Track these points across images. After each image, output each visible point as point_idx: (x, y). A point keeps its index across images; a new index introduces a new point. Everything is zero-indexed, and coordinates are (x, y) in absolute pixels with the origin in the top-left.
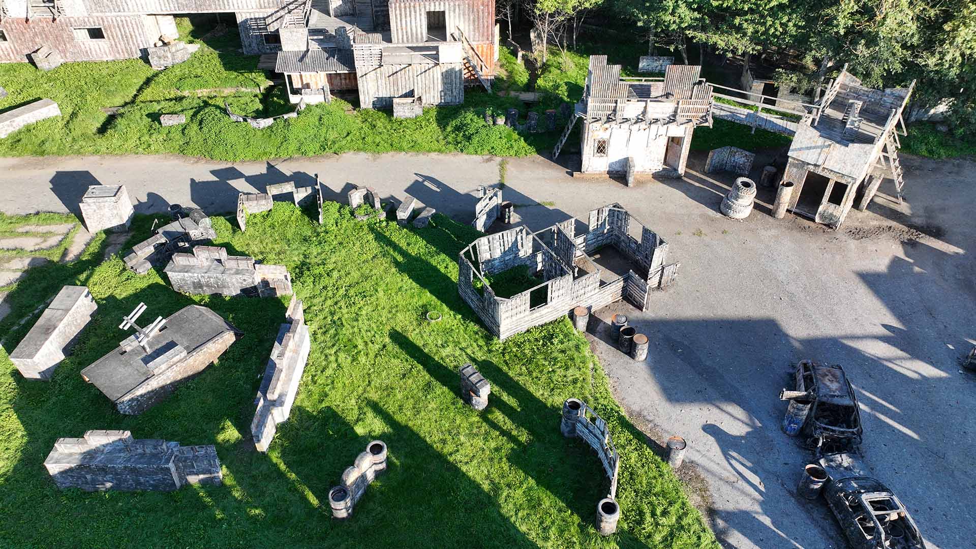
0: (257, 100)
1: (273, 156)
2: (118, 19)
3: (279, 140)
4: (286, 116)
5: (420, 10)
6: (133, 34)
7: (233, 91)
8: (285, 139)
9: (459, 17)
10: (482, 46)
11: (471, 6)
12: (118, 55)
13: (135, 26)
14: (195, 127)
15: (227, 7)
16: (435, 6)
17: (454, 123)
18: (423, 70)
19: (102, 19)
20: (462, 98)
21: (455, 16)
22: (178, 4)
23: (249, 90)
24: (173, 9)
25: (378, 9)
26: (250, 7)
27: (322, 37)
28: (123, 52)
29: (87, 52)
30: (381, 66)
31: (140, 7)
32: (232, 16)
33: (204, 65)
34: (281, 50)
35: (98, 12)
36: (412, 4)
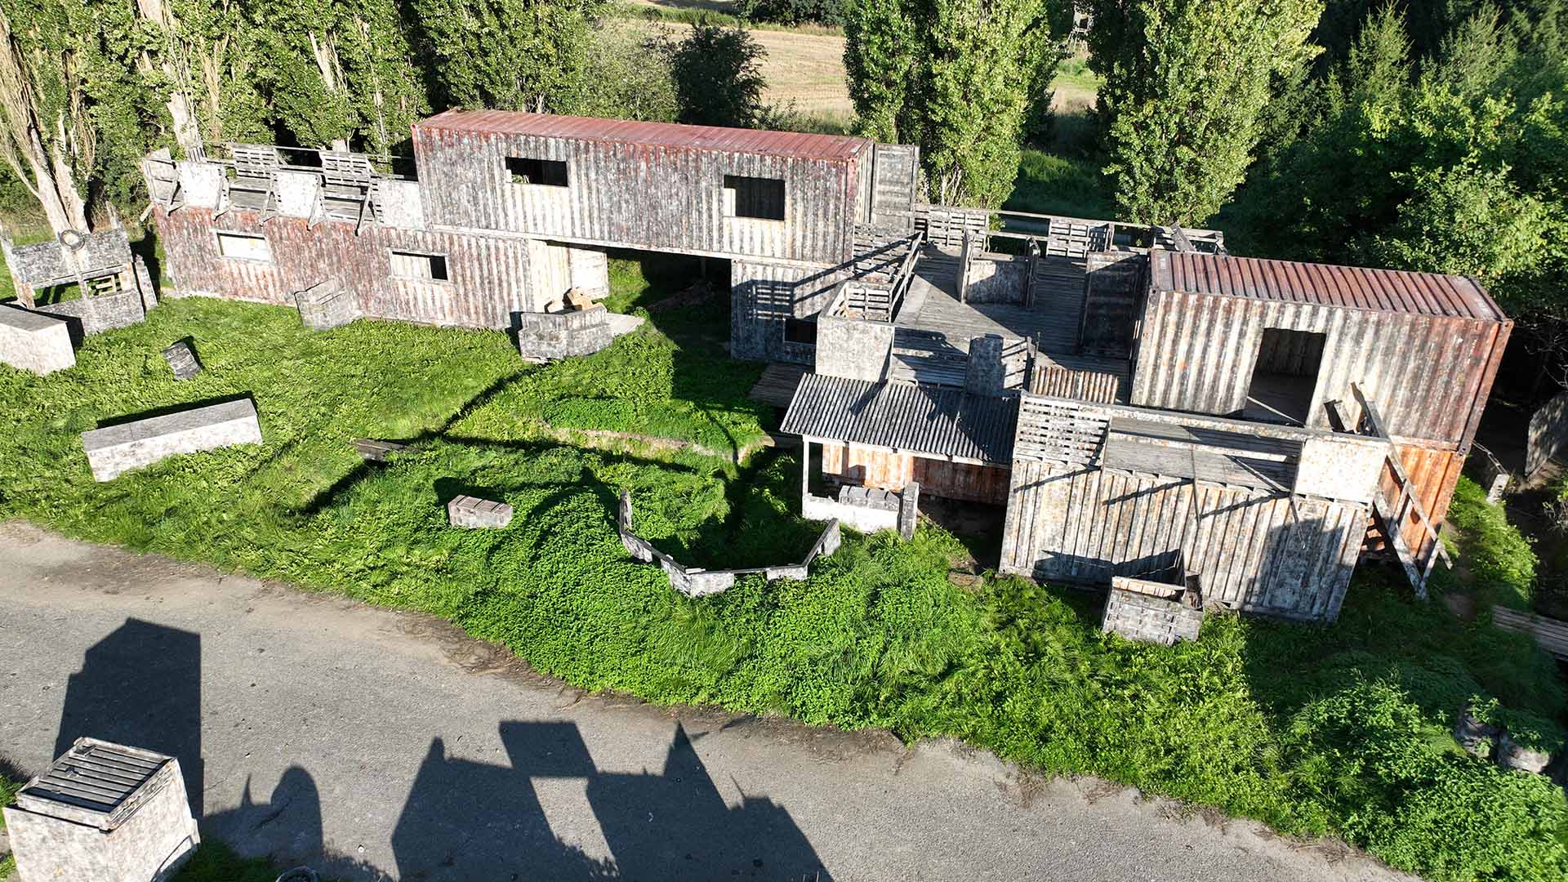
0: (720, 488)
1: (703, 696)
2: (482, 242)
3: (735, 648)
4: (772, 574)
5: (1245, 322)
6: (504, 277)
7: (674, 447)
8: (751, 654)
9: (1369, 359)
10: (1420, 456)
11: (1421, 332)
12: (465, 318)
13: (511, 261)
14: (522, 552)
15: (716, 246)
16: (1297, 315)
17: (1322, 710)
18: (1227, 503)
19: (451, 238)
20: (1335, 607)
21: (1353, 357)
22: (610, 224)
23: (712, 453)
24: (597, 234)
25: (1102, 299)
26: (768, 252)
27: (926, 354)
28: (476, 313)
29: (407, 303)
30: (1091, 468)
31: (530, 223)
32: (725, 266)
33: (630, 369)
34: (812, 369)
35: (445, 224)
36: (1224, 301)
